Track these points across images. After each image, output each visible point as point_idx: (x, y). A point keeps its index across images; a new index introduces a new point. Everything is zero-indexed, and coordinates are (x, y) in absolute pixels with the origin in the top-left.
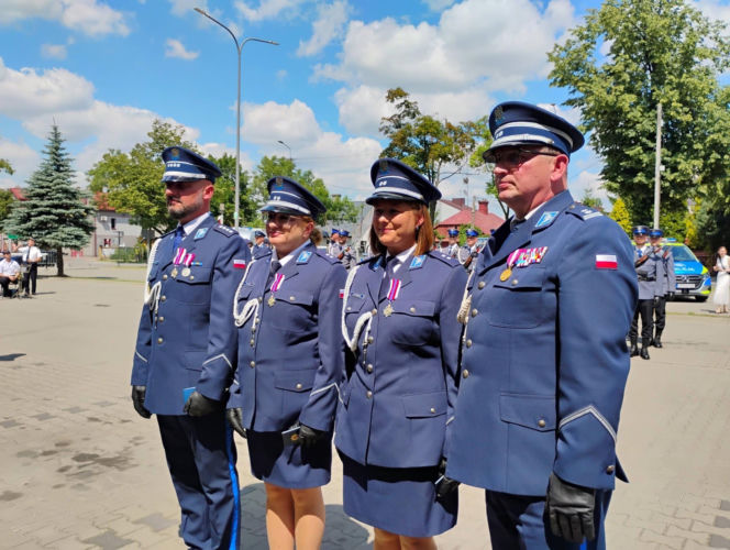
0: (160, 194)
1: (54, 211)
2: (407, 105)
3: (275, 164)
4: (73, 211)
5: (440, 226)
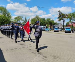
2: (61, 12)
3: (48, 19)
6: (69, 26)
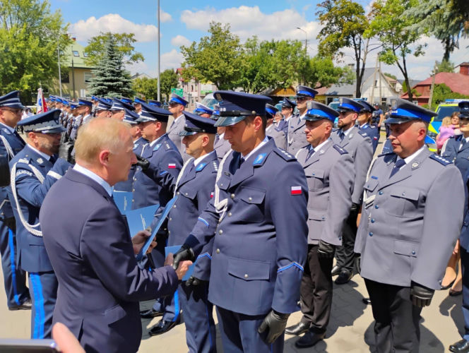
0: (207, 70)
1: (105, 83)
4: (115, 83)
5: (418, 86)
6: (425, 88)
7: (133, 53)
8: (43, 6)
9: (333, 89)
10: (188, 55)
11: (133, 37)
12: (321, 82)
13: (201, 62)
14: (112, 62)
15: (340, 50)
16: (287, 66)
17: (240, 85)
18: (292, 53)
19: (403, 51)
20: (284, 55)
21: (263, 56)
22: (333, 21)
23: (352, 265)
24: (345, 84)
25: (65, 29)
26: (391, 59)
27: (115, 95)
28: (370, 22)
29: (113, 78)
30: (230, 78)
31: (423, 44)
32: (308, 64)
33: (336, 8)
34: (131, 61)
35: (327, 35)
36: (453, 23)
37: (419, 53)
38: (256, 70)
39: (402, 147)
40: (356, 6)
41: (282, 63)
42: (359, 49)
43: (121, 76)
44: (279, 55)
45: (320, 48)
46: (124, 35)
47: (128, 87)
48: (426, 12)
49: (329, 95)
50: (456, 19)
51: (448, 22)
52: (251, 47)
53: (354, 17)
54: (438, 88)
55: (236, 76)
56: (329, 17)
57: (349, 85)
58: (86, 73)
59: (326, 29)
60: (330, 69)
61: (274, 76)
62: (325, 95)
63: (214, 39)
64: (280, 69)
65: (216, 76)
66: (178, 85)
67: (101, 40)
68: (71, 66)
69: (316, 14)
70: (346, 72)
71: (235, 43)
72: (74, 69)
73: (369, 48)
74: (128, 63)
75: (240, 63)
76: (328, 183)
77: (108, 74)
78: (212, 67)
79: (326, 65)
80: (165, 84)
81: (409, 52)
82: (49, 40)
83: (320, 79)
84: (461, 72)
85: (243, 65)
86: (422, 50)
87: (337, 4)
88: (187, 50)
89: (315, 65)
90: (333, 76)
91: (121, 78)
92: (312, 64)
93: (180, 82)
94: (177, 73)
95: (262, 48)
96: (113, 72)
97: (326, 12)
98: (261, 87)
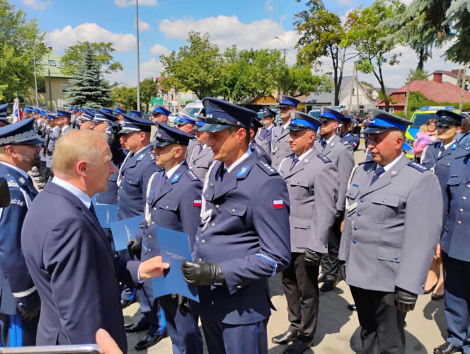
0: (187, 79)
1: (84, 93)
3: (268, 55)
4: (93, 93)
5: (394, 94)
6: (401, 95)
7: (111, 62)
8: (18, 15)
9: (312, 97)
10: (167, 64)
11: (111, 47)
12: (300, 90)
13: (181, 71)
14: (90, 71)
15: (318, 59)
16: (267, 75)
17: (220, 94)
18: (271, 62)
19: (379, 60)
20: (263, 64)
21: (242, 65)
22: (311, 31)
23: (336, 272)
24: (323, 92)
25: (41, 38)
26: (368, 68)
27: (94, 104)
28: (346, 32)
29: (91, 87)
30: (210, 87)
31: (398, 53)
32: (287, 72)
33: (313, 18)
34: (110, 71)
35: (305, 44)
36: (426, 34)
37: (394, 62)
38: (236, 79)
39: (381, 156)
40: (333, 16)
41: (262, 72)
42: (337, 58)
43: (99, 85)
44: (258, 64)
45: (299, 57)
46: (102, 44)
47: (107, 97)
48: (401, 23)
49: (309, 103)
50: (430, 30)
51: (422, 32)
52: (230, 56)
53: (330, 27)
54: (414, 95)
55: (215, 85)
56: (307, 27)
57: (328, 93)
58: (63, 83)
59: (304, 38)
60: (309, 77)
61: (254, 85)
62: (304, 103)
63: (193, 49)
64: (259, 78)
65: (196, 85)
66: (158, 95)
67: (78, 49)
68: (47, 75)
69: (294, 24)
70: (324, 81)
71: (215, 52)
72: (50, 78)
73: (346, 57)
74: (107, 72)
75: (220, 72)
76: (313, 192)
77: (86, 84)
78: (192, 76)
79: (304, 73)
80: (145, 93)
81: (385, 61)
82: (25, 50)
83: (299, 88)
84: (434, 80)
85: (223, 74)
86: (397, 59)
87: (314, 14)
88: (166, 59)
89: (294, 73)
90: (312, 84)
91: (100, 87)
92: (291, 72)
93: (160, 91)
94: (157, 82)
95: (241, 57)
96: (91, 81)
97: (304, 22)
98: (241, 95)
